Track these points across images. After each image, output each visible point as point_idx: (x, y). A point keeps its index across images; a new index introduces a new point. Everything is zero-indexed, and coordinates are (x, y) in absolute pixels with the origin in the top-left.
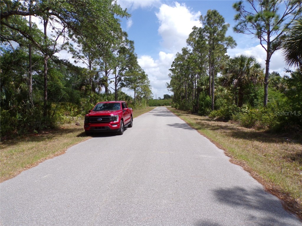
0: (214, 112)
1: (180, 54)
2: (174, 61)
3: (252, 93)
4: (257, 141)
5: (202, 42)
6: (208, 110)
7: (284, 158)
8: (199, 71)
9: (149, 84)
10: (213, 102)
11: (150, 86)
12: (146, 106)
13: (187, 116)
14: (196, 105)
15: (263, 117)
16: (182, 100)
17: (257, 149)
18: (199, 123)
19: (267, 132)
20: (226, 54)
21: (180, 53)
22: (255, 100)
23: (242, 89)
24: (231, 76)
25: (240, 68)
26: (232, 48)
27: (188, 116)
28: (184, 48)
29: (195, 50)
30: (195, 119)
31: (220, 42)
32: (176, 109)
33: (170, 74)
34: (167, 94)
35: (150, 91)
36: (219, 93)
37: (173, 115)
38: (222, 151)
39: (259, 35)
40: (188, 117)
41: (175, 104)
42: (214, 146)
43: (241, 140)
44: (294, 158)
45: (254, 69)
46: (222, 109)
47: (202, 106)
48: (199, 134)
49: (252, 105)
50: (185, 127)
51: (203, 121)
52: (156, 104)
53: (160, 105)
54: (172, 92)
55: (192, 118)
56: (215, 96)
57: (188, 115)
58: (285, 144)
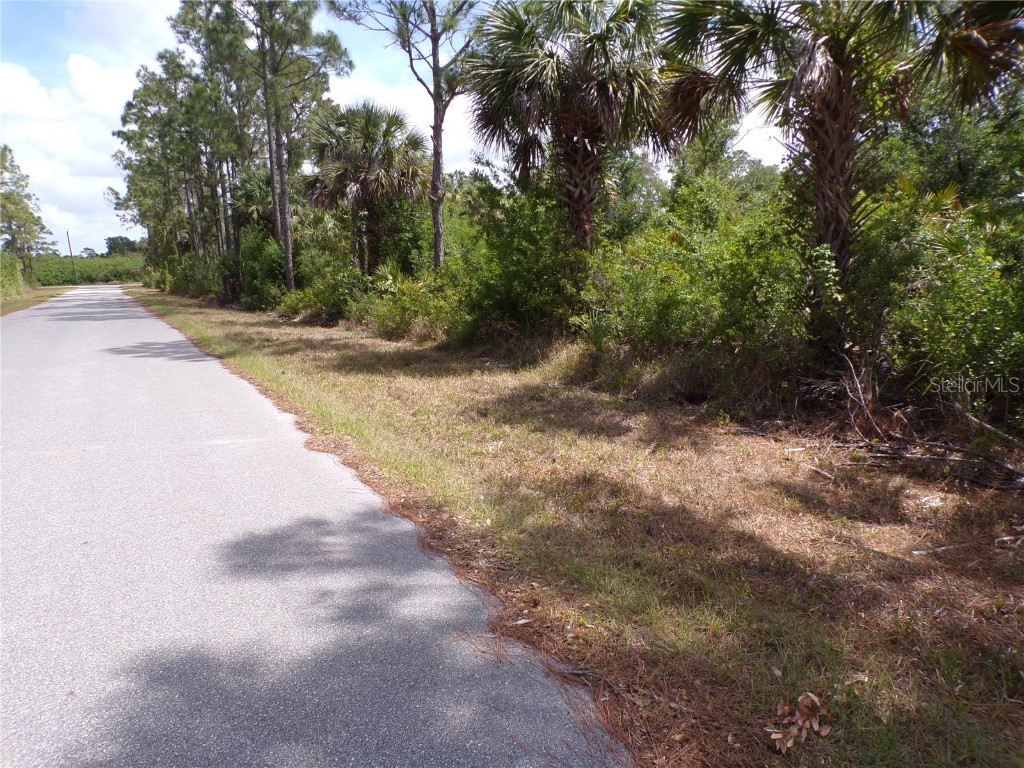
0: (293, 297)
1: (153, 74)
2: (131, 100)
3: (405, 230)
4: (406, 375)
5: (228, 38)
6: (274, 291)
7: (462, 413)
8: (235, 147)
9: (27, 191)
10: (287, 263)
11: (28, 197)
12: (21, 282)
13: (195, 314)
14: (235, 275)
15: (431, 303)
16: (180, 257)
17: (399, 398)
18: (236, 335)
19: (441, 348)
20: (325, 96)
21: (150, 70)
22: (414, 252)
23: (375, 217)
24: (338, 169)
25: (364, 147)
26: (339, 74)
27: (201, 313)
28: (167, 51)
29: (210, 65)
30: (224, 323)
31: (296, 48)
32: (163, 290)
33: (119, 155)
34: (123, 236)
35: (38, 221)
36: (309, 232)
37: (139, 314)
38: (289, 418)
39: (405, 40)
40: (201, 317)
41: (156, 275)
42: (267, 405)
43: (361, 376)
44: (486, 409)
45: (407, 152)
46: (319, 284)
47: (254, 277)
48: (227, 371)
49: (407, 269)
50: (176, 352)
51: (252, 330)
52: (73, 273)
53: (90, 280)
54: (139, 226)
55: (214, 322)
56: (295, 241)
57: (203, 310)
58: (477, 376)
